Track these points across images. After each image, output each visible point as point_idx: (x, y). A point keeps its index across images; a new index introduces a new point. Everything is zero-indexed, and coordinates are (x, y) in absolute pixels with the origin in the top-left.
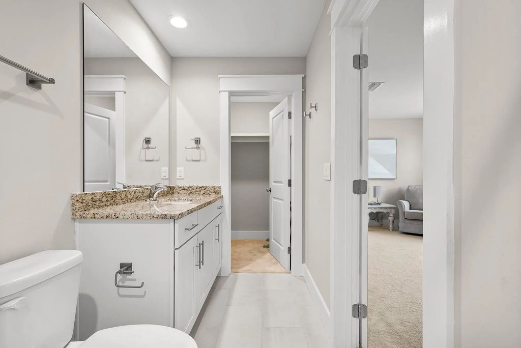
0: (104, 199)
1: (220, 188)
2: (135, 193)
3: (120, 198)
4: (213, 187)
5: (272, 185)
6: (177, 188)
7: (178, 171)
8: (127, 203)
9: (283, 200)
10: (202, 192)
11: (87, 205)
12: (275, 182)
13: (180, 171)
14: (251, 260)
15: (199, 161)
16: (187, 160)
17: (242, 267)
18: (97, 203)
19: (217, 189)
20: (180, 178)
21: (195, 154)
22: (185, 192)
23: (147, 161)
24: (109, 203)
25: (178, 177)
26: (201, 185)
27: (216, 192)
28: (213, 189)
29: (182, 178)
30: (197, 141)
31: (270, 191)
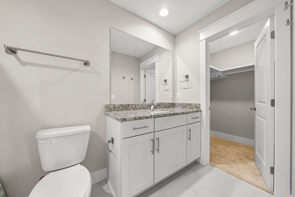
0: (121, 107)
1: (200, 105)
2: (142, 105)
3: (131, 107)
4: (195, 104)
5: (257, 104)
6: (176, 104)
7: (177, 95)
8: (136, 110)
9: (266, 119)
10: (189, 107)
11: (111, 109)
12: (259, 102)
13: (178, 95)
14: (234, 161)
15: (188, 88)
16: (182, 89)
17: (222, 163)
18: (117, 109)
19: (198, 105)
20: (178, 99)
21: (186, 85)
22: (180, 106)
23: (165, 91)
24: (124, 109)
25: (178, 98)
26: (188, 103)
27: (197, 108)
28: (195, 105)
29: (179, 99)
30: (187, 77)
31: (255, 109)
